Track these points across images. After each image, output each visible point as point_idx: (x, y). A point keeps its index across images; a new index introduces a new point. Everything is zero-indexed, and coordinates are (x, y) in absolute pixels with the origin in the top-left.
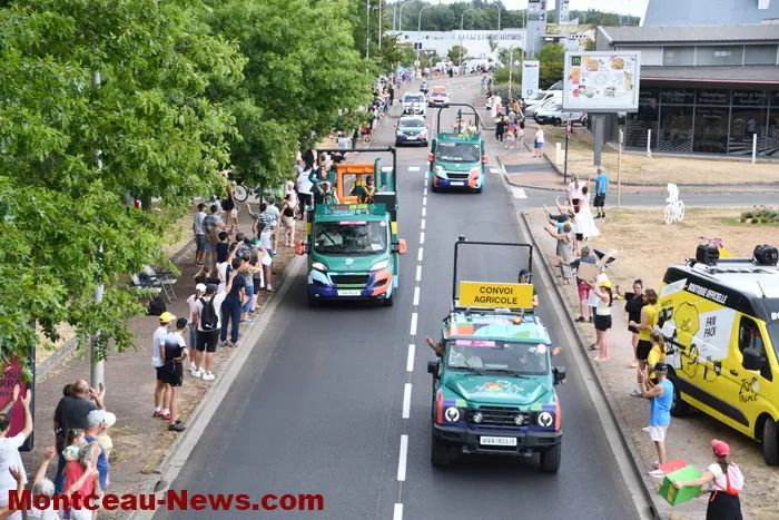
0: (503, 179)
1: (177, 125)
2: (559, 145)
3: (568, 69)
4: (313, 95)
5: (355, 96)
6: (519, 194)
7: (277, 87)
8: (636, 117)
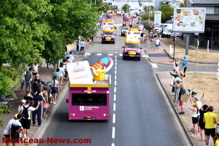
0: (148, 59)
2: (171, 46)
3: (175, 14)
4: (73, 22)
5: (91, 23)
6: (154, 66)
7: (58, 18)
8: (203, 35)
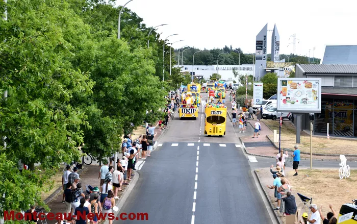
0: (243, 151)
1: (52, 120)
2: (275, 131)
3: (280, 88)
4: (132, 101)
5: (156, 103)
6: (252, 159)
7: (110, 98)
8: (320, 115)
